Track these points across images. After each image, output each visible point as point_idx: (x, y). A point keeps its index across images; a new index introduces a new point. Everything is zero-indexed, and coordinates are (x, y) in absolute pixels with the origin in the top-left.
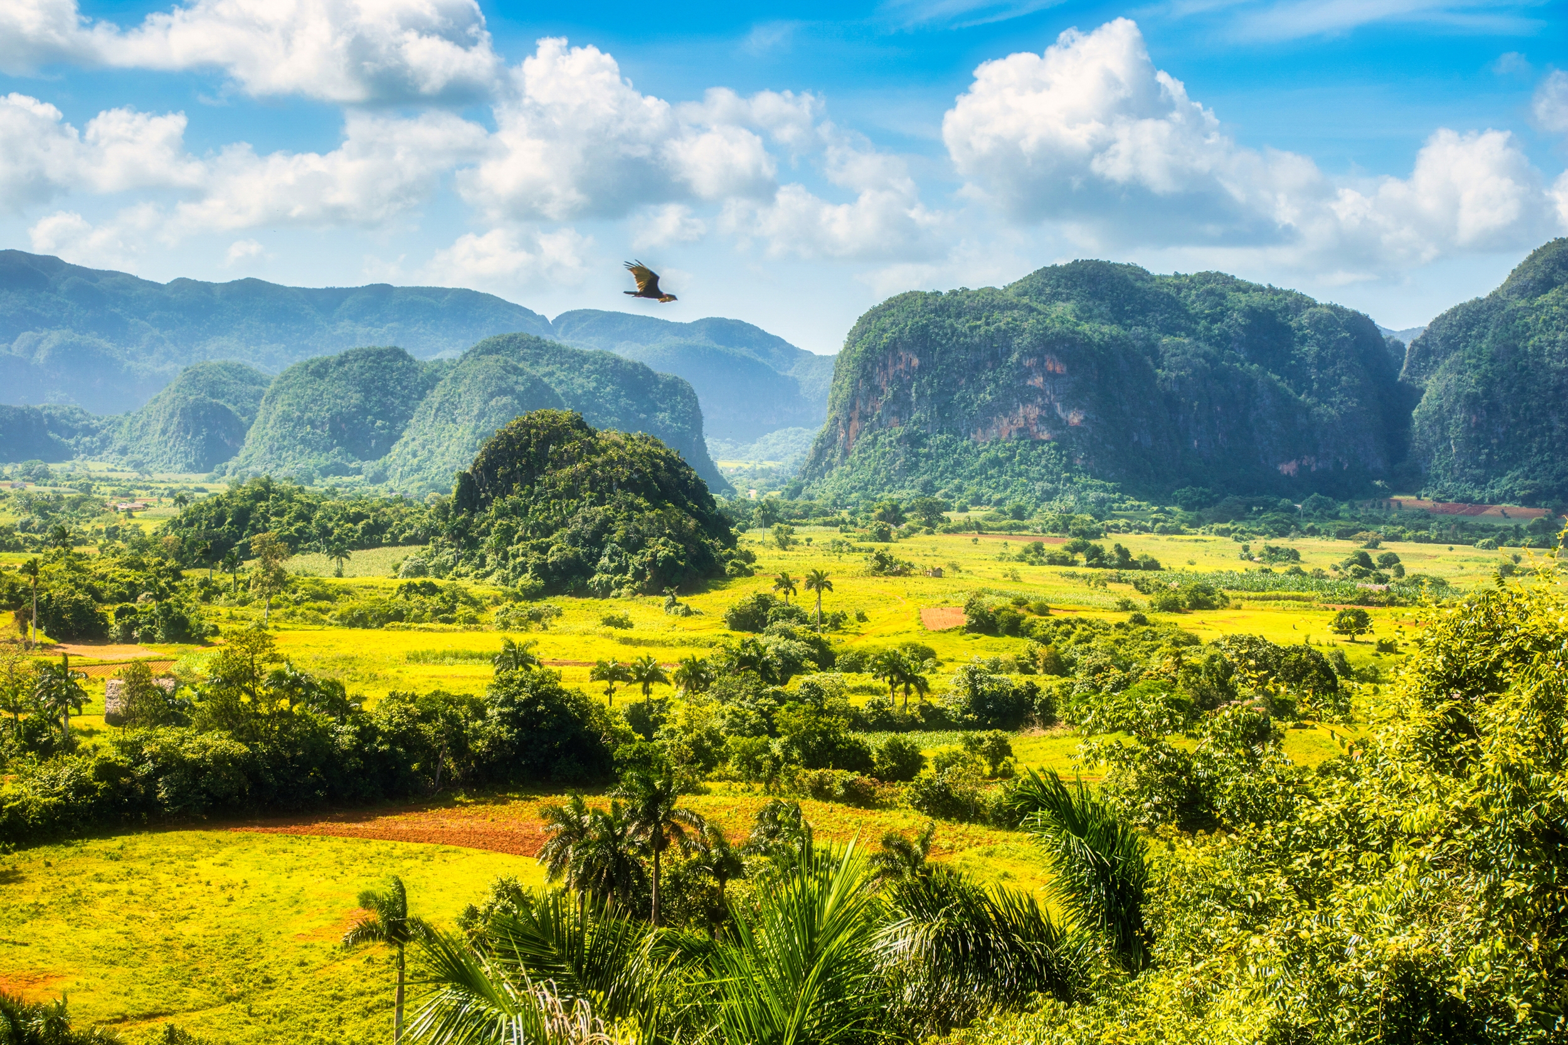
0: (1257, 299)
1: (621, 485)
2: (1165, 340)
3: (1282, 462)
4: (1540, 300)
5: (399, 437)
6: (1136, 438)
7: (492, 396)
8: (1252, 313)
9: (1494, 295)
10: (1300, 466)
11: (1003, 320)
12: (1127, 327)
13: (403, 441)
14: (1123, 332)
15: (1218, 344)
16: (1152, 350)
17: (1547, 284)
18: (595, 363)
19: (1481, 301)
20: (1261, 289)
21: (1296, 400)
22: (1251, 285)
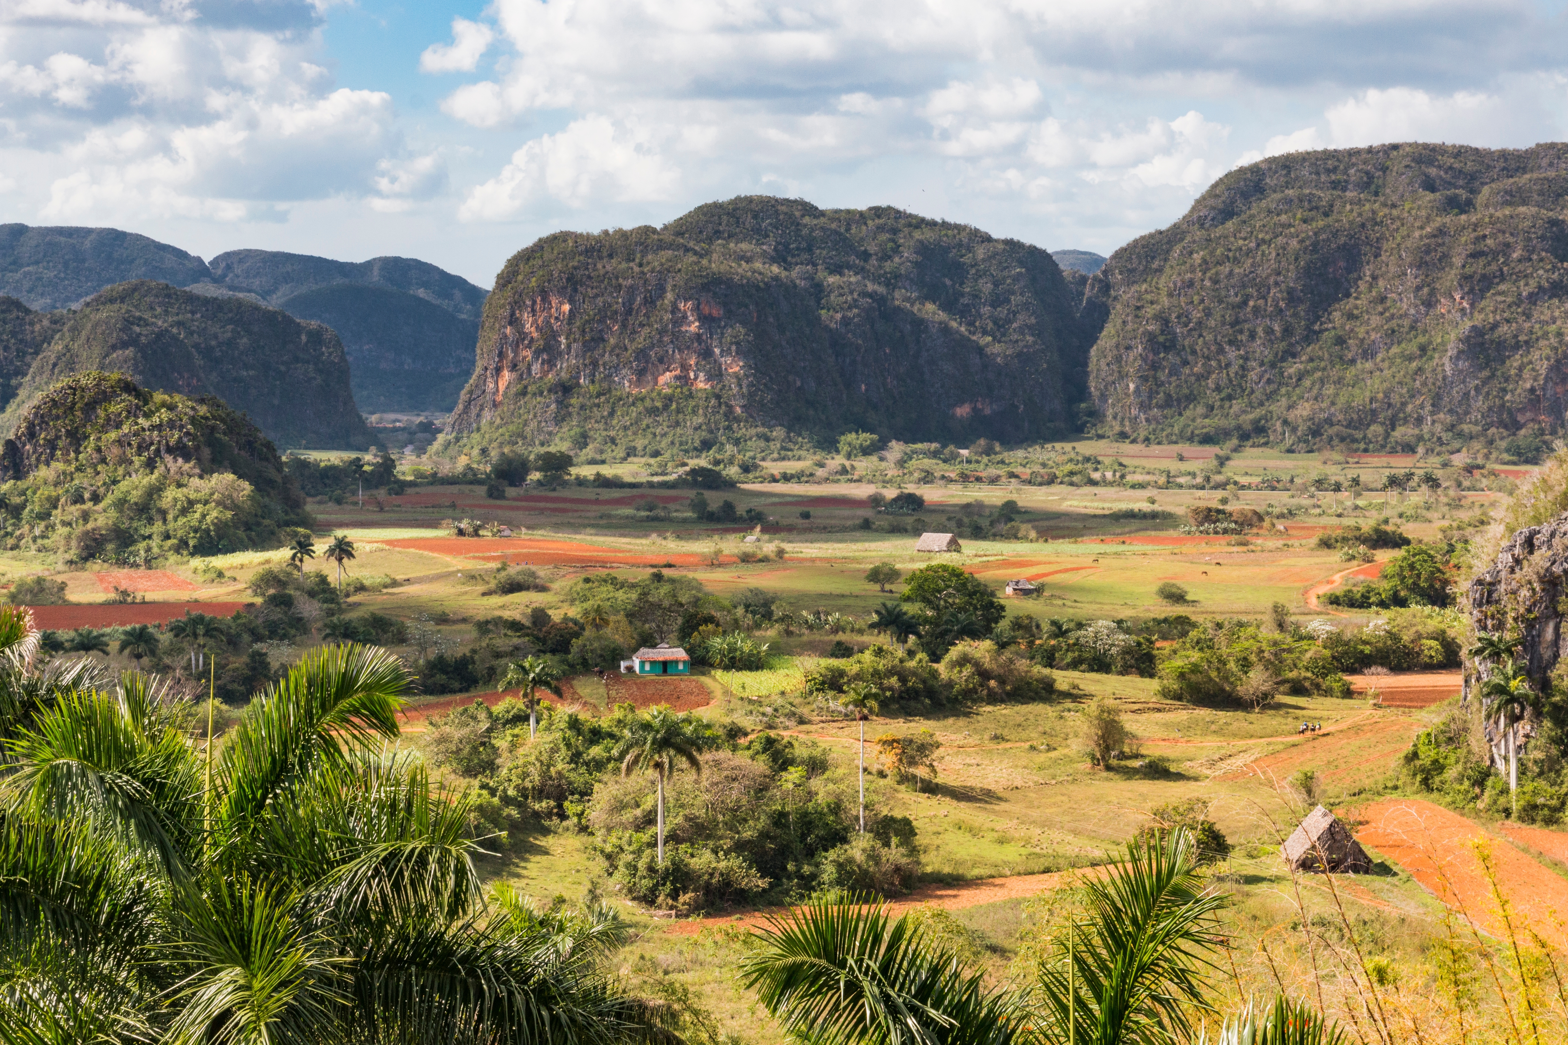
0: (927, 235)
1: (170, 450)
2: (831, 279)
3: (955, 405)
4: (1219, 231)
5: (15, 395)
6: (799, 384)
7: (114, 348)
8: (923, 249)
9: (1176, 226)
10: (974, 409)
11: (657, 260)
12: (788, 267)
13: (18, 400)
14: (784, 274)
15: (887, 284)
16: (818, 290)
17: (1227, 213)
18: (231, 311)
19: (1161, 233)
20: (933, 224)
21: (969, 340)
22: (923, 220)
